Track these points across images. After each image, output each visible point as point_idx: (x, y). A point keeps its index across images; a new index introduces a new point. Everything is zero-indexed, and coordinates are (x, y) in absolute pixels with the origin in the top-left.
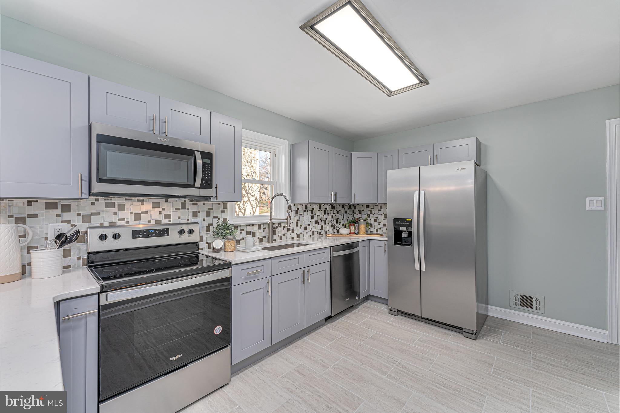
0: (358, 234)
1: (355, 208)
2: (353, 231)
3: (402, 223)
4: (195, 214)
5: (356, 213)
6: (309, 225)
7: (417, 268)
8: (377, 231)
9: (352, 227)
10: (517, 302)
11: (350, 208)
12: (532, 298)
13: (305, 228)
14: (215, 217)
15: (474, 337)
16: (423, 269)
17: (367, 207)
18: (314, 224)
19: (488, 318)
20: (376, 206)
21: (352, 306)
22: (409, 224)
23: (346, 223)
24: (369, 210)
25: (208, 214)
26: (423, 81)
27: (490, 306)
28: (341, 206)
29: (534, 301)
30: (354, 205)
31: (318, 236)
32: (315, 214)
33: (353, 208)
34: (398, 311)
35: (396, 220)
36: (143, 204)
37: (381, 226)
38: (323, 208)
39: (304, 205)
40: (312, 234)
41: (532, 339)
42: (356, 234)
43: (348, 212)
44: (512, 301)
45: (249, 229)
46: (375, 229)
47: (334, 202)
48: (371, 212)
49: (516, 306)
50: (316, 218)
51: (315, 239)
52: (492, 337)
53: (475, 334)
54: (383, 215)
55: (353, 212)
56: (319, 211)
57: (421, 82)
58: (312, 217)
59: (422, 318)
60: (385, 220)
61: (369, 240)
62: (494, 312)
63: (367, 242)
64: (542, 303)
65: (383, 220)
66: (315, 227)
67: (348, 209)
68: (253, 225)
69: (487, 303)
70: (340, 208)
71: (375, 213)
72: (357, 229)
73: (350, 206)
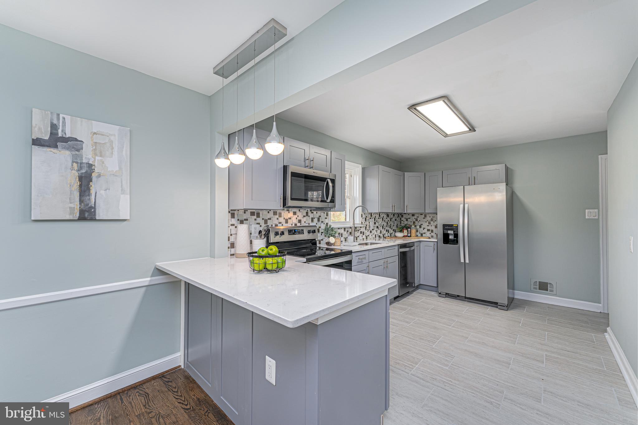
0: (410, 237)
1: (402, 216)
2: (406, 234)
3: (449, 228)
4: (312, 220)
5: (403, 221)
6: (373, 230)
7: (462, 261)
8: (422, 235)
9: (405, 231)
10: (536, 287)
11: (399, 216)
12: (547, 283)
13: (371, 232)
14: (322, 222)
15: (506, 308)
16: (467, 261)
17: (413, 215)
18: (376, 229)
19: (514, 299)
20: (421, 214)
21: (408, 292)
22: (455, 228)
23: (396, 228)
24: (415, 218)
25: (319, 220)
26: (472, 129)
27: (515, 291)
28: (393, 215)
29: (549, 285)
30: (401, 214)
31: (379, 238)
32: (377, 221)
33: (400, 216)
34: (446, 294)
35: (444, 226)
36: (289, 212)
37: (425, 230)
38: (382, 216)
39: (370, 214)
40: (375, 237)
41: (547, 310)
42: (408, 237)
43: (397, 219)
44: (532, 286)
45: (339, 231)
46: (420, 233)
47: (393, 212)
48: (417, 220)
49: (535, 290)
50: (377, 224)
51: (377, 240)
52: (519, 309)
53: (507, 307)
54: (427, 222)
55: (401, 220)
56: (379, 218)
57: (470, 130)
58: (375, 223)
59: (465, 298)
60: (429, 226)
61: (420, 241)
62: (519, 295)
63: (419, 243)
64: (554, 287)
65: (427, 226)
66: (376, 231)
67: (397, 217)
68: (341, 228)
69: (513, 289)
70: (392, 216)
71: (420, 221)
72: (409, 233)
73: (399, 215)
